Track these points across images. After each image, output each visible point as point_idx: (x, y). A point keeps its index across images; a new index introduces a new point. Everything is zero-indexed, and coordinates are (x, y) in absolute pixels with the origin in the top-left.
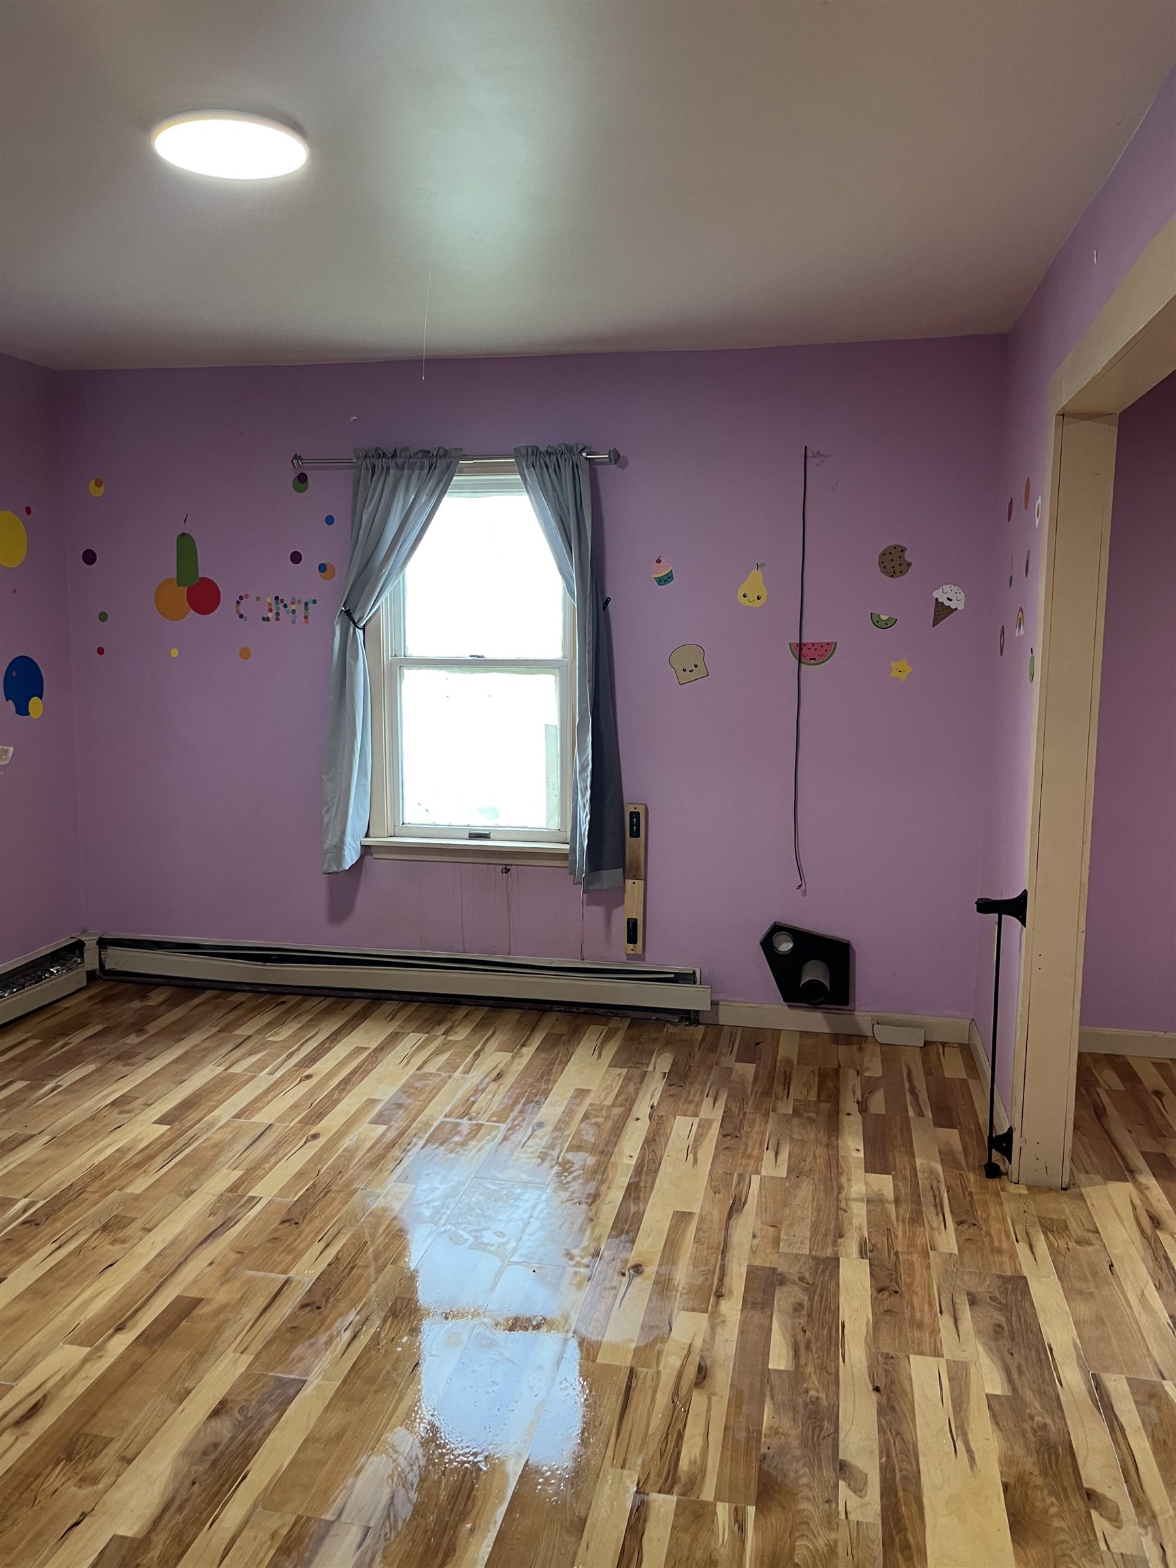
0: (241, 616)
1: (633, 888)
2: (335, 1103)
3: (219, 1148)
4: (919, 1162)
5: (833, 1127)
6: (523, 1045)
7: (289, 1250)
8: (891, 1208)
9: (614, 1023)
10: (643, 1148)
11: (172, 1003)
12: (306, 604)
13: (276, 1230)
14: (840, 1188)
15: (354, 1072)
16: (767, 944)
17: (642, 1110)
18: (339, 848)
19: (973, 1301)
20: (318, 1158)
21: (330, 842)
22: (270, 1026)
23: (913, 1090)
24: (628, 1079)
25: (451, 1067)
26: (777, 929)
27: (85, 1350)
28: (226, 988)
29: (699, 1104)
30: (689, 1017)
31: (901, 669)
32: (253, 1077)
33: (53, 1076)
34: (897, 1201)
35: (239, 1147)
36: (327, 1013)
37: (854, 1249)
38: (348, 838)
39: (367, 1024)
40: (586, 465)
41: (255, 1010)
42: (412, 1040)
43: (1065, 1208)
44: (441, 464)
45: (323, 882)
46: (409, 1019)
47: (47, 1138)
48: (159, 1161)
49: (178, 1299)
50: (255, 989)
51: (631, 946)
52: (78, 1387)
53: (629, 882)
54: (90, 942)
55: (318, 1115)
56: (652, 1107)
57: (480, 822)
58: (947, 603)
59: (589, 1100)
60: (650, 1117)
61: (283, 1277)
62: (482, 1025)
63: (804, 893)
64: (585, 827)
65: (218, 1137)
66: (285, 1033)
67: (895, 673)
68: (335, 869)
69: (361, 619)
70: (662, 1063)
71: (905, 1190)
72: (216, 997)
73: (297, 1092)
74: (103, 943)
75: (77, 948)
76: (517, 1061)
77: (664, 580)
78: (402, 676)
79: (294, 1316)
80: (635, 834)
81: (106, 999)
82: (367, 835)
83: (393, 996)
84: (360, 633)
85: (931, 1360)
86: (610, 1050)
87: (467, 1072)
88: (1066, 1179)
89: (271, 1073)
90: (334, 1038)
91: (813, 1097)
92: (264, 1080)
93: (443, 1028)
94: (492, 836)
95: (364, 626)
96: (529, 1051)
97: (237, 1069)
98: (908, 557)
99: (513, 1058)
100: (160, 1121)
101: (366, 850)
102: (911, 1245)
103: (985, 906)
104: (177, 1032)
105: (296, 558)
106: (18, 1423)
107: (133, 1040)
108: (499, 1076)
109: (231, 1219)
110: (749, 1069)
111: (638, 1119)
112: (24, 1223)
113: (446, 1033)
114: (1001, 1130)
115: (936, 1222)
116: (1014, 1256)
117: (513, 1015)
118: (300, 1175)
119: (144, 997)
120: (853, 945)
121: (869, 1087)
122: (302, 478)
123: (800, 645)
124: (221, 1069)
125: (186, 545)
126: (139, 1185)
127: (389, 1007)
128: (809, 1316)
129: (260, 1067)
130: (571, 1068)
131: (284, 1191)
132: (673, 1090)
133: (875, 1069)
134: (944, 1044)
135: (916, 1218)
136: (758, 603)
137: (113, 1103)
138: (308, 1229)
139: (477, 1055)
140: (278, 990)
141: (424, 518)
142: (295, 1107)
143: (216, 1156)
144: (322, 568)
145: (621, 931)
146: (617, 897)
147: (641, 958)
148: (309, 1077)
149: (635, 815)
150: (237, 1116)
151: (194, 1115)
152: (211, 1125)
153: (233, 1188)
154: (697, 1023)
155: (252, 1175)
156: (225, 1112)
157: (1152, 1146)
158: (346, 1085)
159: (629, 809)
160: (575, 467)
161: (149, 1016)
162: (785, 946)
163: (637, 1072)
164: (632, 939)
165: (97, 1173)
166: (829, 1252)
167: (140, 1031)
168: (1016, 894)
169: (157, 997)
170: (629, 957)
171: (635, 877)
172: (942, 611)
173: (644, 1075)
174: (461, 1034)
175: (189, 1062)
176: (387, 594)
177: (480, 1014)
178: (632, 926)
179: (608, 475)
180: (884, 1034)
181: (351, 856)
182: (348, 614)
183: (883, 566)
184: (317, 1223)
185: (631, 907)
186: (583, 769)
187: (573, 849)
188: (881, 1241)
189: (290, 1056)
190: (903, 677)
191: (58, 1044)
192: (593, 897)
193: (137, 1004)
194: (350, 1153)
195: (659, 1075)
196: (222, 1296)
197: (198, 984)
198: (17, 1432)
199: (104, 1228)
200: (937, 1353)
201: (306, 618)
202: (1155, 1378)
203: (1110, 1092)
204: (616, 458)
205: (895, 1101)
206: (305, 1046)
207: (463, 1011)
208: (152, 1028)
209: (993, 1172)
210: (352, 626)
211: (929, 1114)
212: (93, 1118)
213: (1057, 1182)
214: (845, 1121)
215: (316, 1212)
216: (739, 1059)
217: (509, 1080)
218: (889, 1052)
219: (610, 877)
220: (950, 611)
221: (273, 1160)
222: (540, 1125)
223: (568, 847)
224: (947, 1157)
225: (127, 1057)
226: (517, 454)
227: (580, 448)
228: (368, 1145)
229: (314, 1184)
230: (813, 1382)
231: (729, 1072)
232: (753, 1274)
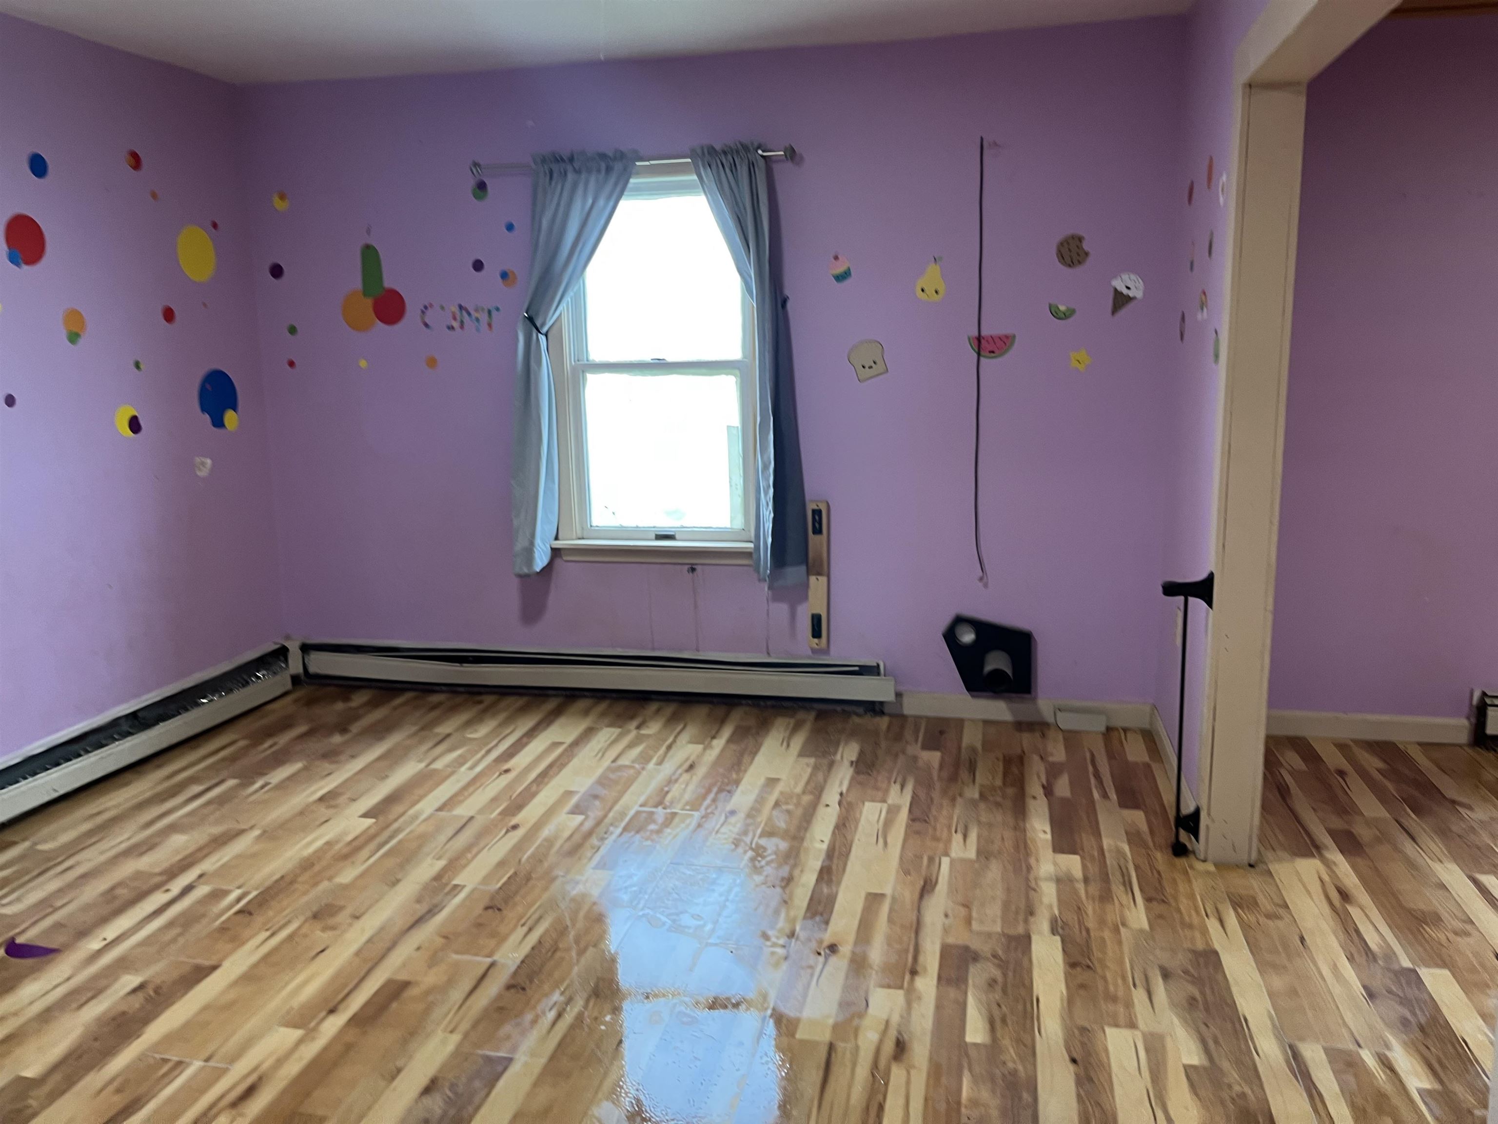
0: (426, 325)
1: (817, 584)
2: (534, 795)
3: (423, 839)
4: (1106, 842)
5: (1020, 809)
6: (714, 737)
7: (493, 935)
8: (1081, 887)
9: (801, 715)
10: (834, 833)
11: (374, 704)
12: (489, 312)
13: (480, 916)
14: (1029, 868)
15: (551, 766)
16: (950, 636)
17: (831, 796)
18: (529, 551)
19: (1166, 975)
20: (518, 848)
21: (521, 544)
22: (469, 724)
23: (1097, 775)
24: (816, 768)
25: (645, 759)
26: (959, 620)
27: (299, 1033)
28: (425, 689)
29: (886, 791)
30: (874, 708)
31: (1080, 359)
32: (452, 773)
33: (262, 774)
34: (1086, 880)
35: (442, 838)
36: (523, 710)
37: (1045, 926)
38: (538, 541)
39: (562, 720)
40: (762, 162)
41: (453, 709)
42: (606, 734)
43: (1253, 883)
44: (618, 166)
45: (515, 582)
46: (603, 715)
47: (257, 832)
48: (365, 853)
49: (389, 983)
50: (453, 689)
51: (816, 640)
52: (293, 1068)
53: (813, 579)
54: (294, 647)
55: (517, 806)
56: (841, 794)
57: (665, 523)
58: (1125, 291)
59: (779, 788)
60: (840, 804)
61: (489, 960)
62: (673, 719)
63: (986, 586)
64: (769, 526)
65: (423, 828)
66: (482, 731)
67: (1074, 364)
68: (526, 570)
69: (543, 324)
70: (849, 752)
71: (1093, 869)
72: (416, 698)
73: (496, 785)
74: (306, 648)
75: (282, 653)
76: (708, 752)
77: (842, 277)
78: (585, 379)
79: (499, 997)
80: (818, 531)
81: (310, 702)
82: (557, 538)
83: (586, 693)
84: (542, 338)
85: (1126, 1033)
86: (798, 741)
87: (660, 763)
88: (1254, 856)
89: (471, 768)
90: (531, 734)
91: (999, 782)
92: (464, 774)
93: (635, 723)
94: (677, 537)
95: (547, 332)
96: (719, 744)
97: (438, 765)
98: (1086, 246)
99: (705, 749)
100: (365, 815)
101: (556, 553)
102: (1102, 922)
103: (1171, 589)
104: (379, 731)
105: (478, 266)
106: (234, 1105)
107: (337, 739)
108: (691, 767)
109: (436, 906)
110: (934, 757)
111: (827, 805)
112: (240, 912)
113: (638, 727)
114: (1188, 808)
115: (1125, 899)
116: (1205, 932)
117: (702, 710)
118: (501, 864)
119: (347, 699)
120: (1036, 635)
121: (1054, 771)
122: (482, 186)
123: (979, 339)
124: (422, 765)
125: (370, 255)
126: (347, 875)
127: (582, 704)
128: (1004, 991)
129: (460, 762)
130: (760, 758)
131: (486, 880)
132: (861, 777)
133: (1058, 753)
134: (1125, 730)
135: (1106, 897)
136: (936, 298)
137: (321, 799)
138: (511, 915)
139: (669, 747)
140: (476, 690)
141: (602, 222)
142: (495, 800)
143: (420, 847)
144: (504, 275)
145: (805, 625)
146: (802, 593)
147: (826, 651)
148: (507, 771)
149: (817, 513)
150: (440, 809)
151: (397, 809)
152: (415, 817)
153: (438, 878)
154: (882, 713)
155: (454, 865)
156: (427, 805)
157: (1337, 823)
158: (544, 777)
159: (810, 507)
160: (751, 166)
161: (353, 717)
162: (968, 637)
163: (825, 762)
164: (816, 632)
165: (307, 865)
166: (1020, 930)
167: (344, 730)
168: (1201, 576)
169: (359, 699)
170: (814, 651)
171: (819, 574)
172: (1120, 300)
173: (831, 764)
174: (653, 728)
175: (392, 759)
176: (568, 299)
177: (670, 709)
178: (816, 621)
179: (784, 173)
180: (1066, 721)
181: (541, 560)
182: (531, 320)
183: (1061, 257)
184: (520, 909)
185: (815, 603)
186: (766, 467)
187: (757, 548)
188: (1071, 918)
189: (489, 751)
190: (1081, 367)
191: (266, 745)
192: (778, 594)
193: (340, 706)
194: (549, 842)
195: (846, 763)
196: (431, 978)
197: (398, 686)
198: (234, 1112)
199: (315, 916)
200: (1132, 1025)
201: (490, 325)
202: (1352, 1047)
203: (1293, 773)
204: (792, 154)
205: (1079, 784)
206: (503, 742)
207: (654, 706)
208: (355, 728)
209: (1180, 850)
210: (535, 331)
211: (1113, 796)
212: (302, 813)
213: (1244, 858)
214: (1032, 805)
215: (518, 898)
216: (926, 747)
217: (701, 771)
218: (1072, 739)
219: (794, 573)
220: (1129, 299)
221: (475, 850)
222: (733, 813)
223: (751, 545)
224: (1133, 837)
225: (332, 755)
226: (693, 154)
227: (756, 144)
228: (567, 834)
229: (515, 873)
230: (1010, 1054)
231: (915, 759)
232: (946, 952)
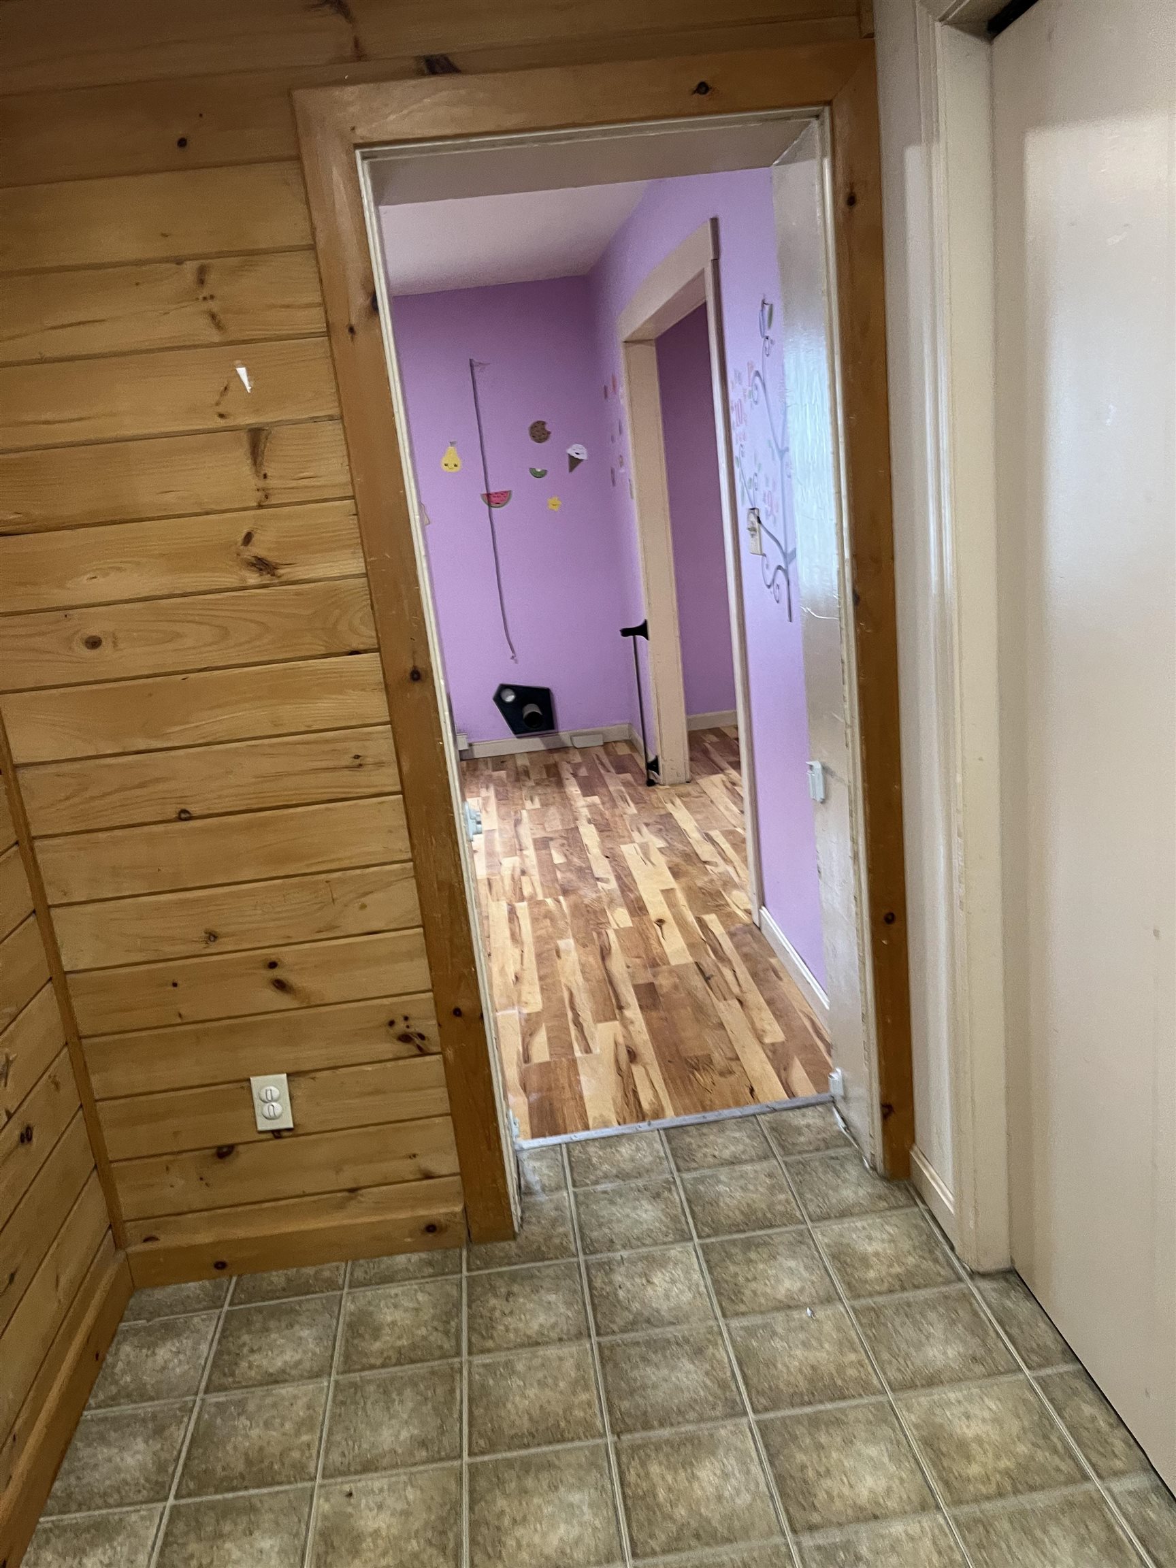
4: (611, 788)
5: (560, 784)
8: (601, 806)
14: (571, 805)
16: (498, 699)
19: (647, 825)
23: (602, 764)
26: (503, 687)
31: (554, 503)
34: (603, 803)
37: (585, 822)
43: (689, 788)
58: (576, 456)
63: (516, 662)
67: (551, 507)
71: (606, 799)
85: (632, 845)
88: (688, 777)
91: (545, 776)
98: (548, 428)
102: (613, 815)
103: (625, 633)
110: (503, 773)
114: (651, 758)
115: (624, 805)
116: (664, 808)
120: (554, 691)
121: (576, 767)
123: (488, 495)
128: (569, 846)
133: (578, 759)
134: (615, 742)
135: (614, 806)
136: (456, 469)
162: (510, 698)
166: (573, 826)
168: (641, 623)
172: (574, 462)
180: (579, 743)
183: (533, 436)
188: (598, 817)
190: (556, 508)
200: (633, 842)
202: (732, 828)
203: (712, 744)
205: (592, 768)
209: (651, 783)
211: (612, 770)
213: (683, 779)
214: (567, 782)
216: (495, 770)
218: (583, 751)
220: (580, 461)
224: (626, 784)
230: (577, 861)
231: (491, 776)
232: (535, 841)
